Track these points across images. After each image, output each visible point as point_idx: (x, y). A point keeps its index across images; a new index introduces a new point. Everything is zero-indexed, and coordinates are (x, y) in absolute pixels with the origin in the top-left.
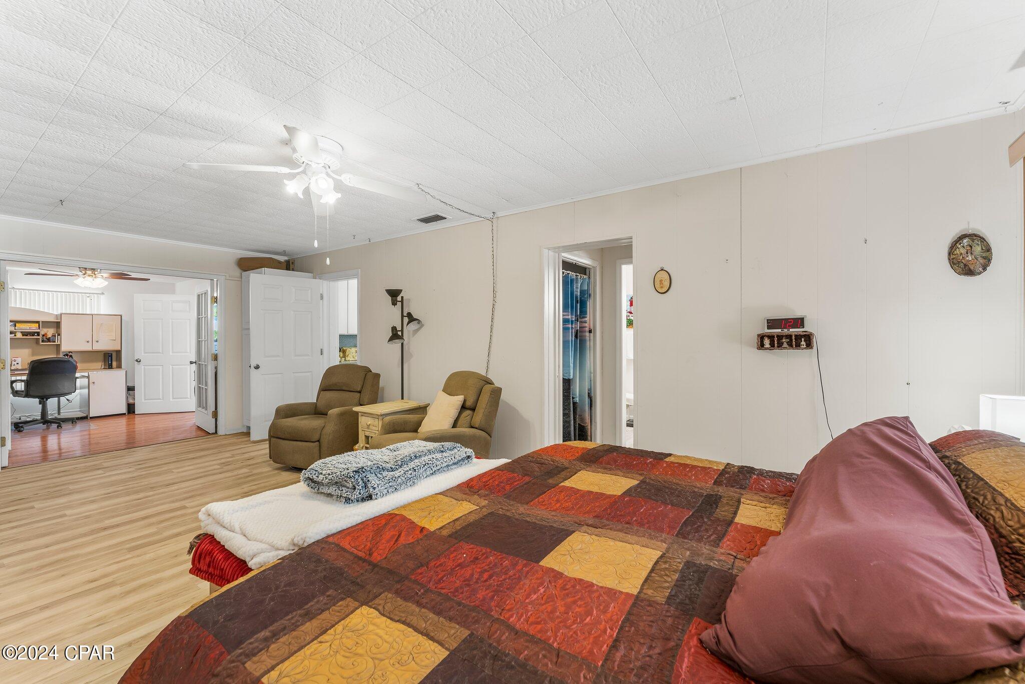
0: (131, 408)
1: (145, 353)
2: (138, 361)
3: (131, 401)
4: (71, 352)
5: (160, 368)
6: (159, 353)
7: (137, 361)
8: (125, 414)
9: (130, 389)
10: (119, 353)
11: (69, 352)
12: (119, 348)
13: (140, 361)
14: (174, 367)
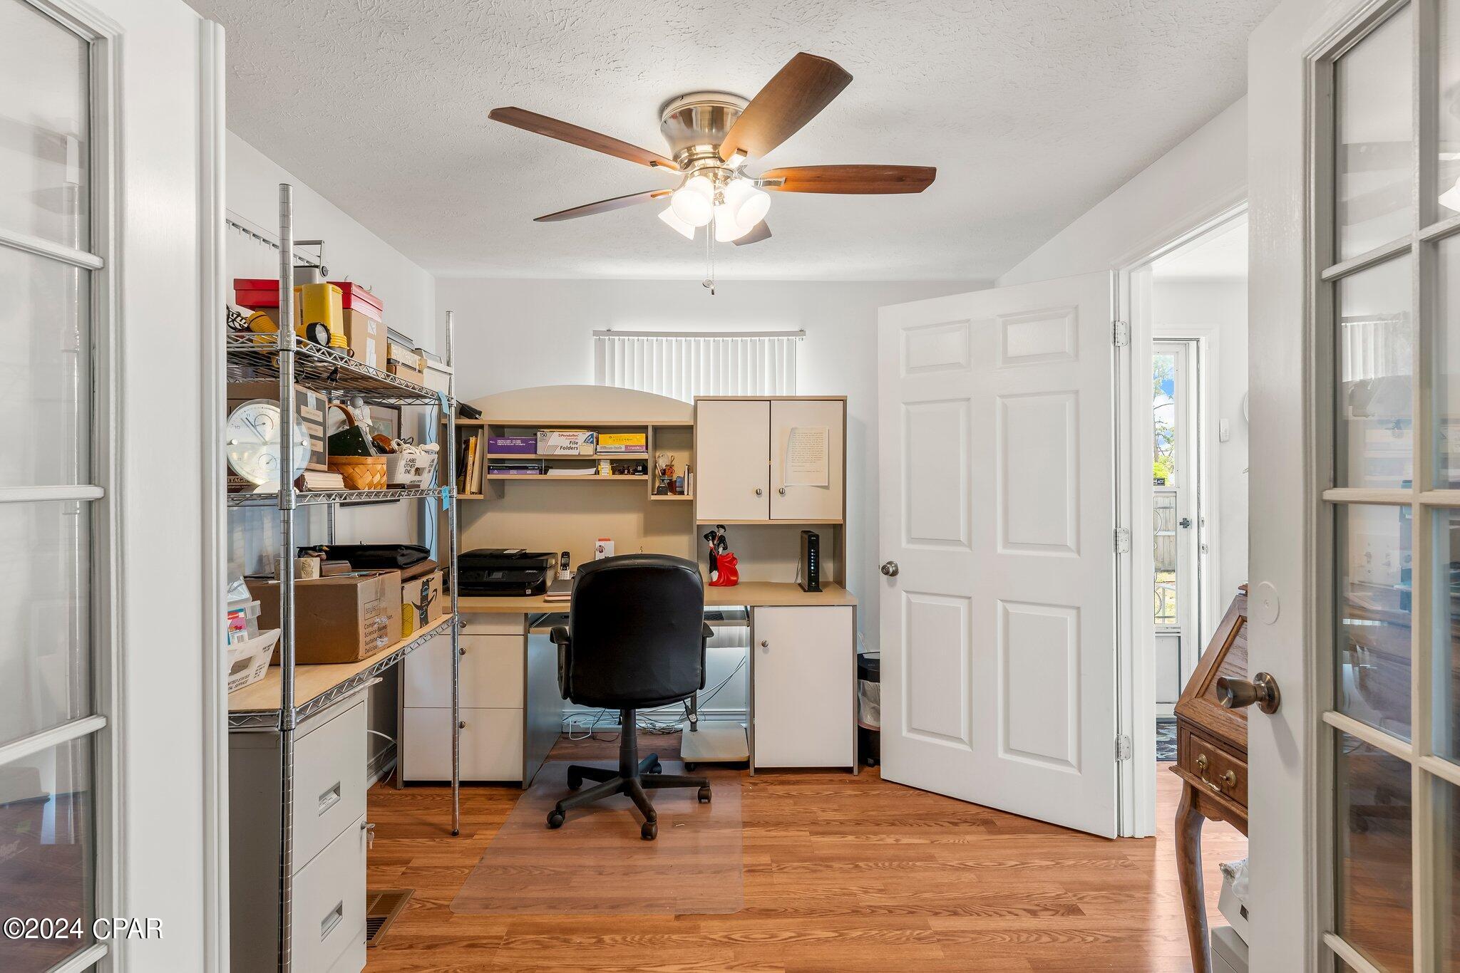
0: (868, 744)
1: (912, 540)
2: (890, 571)
3: (869, 721)
4: (722, 527)
5: (962, 605)
6: (957, 542)
7: (885, 570)
8: (848, 770)
9: (867, 670)
10: (838, 530)
11: (719, 526)
12: (836, 517)
13: (895, 573)
14: (1012, 608)
